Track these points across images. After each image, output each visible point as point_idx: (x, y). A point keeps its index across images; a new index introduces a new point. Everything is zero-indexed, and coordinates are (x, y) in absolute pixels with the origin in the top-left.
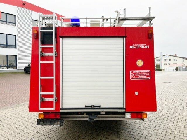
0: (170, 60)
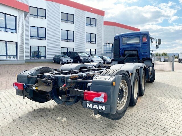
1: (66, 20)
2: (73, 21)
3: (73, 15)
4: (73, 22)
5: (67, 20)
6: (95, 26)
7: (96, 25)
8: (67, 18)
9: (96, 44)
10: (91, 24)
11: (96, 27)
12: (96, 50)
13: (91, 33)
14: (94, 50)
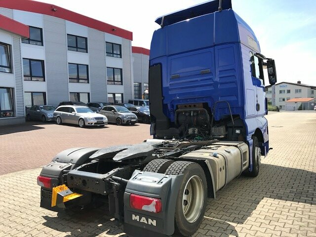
0: (289, 91)
1: (75, 46)
2: (86, 49)
3: (86, 38)
4: (85, 51)
5: (77, 47)
6: (119, 56)
7: (120, 54)
8: (78, 44)
9: (122, 84)
10: (113, 53)
11: (121, 57)
12: (122, 94)
13: (114, 68)
14: (120, 95)
